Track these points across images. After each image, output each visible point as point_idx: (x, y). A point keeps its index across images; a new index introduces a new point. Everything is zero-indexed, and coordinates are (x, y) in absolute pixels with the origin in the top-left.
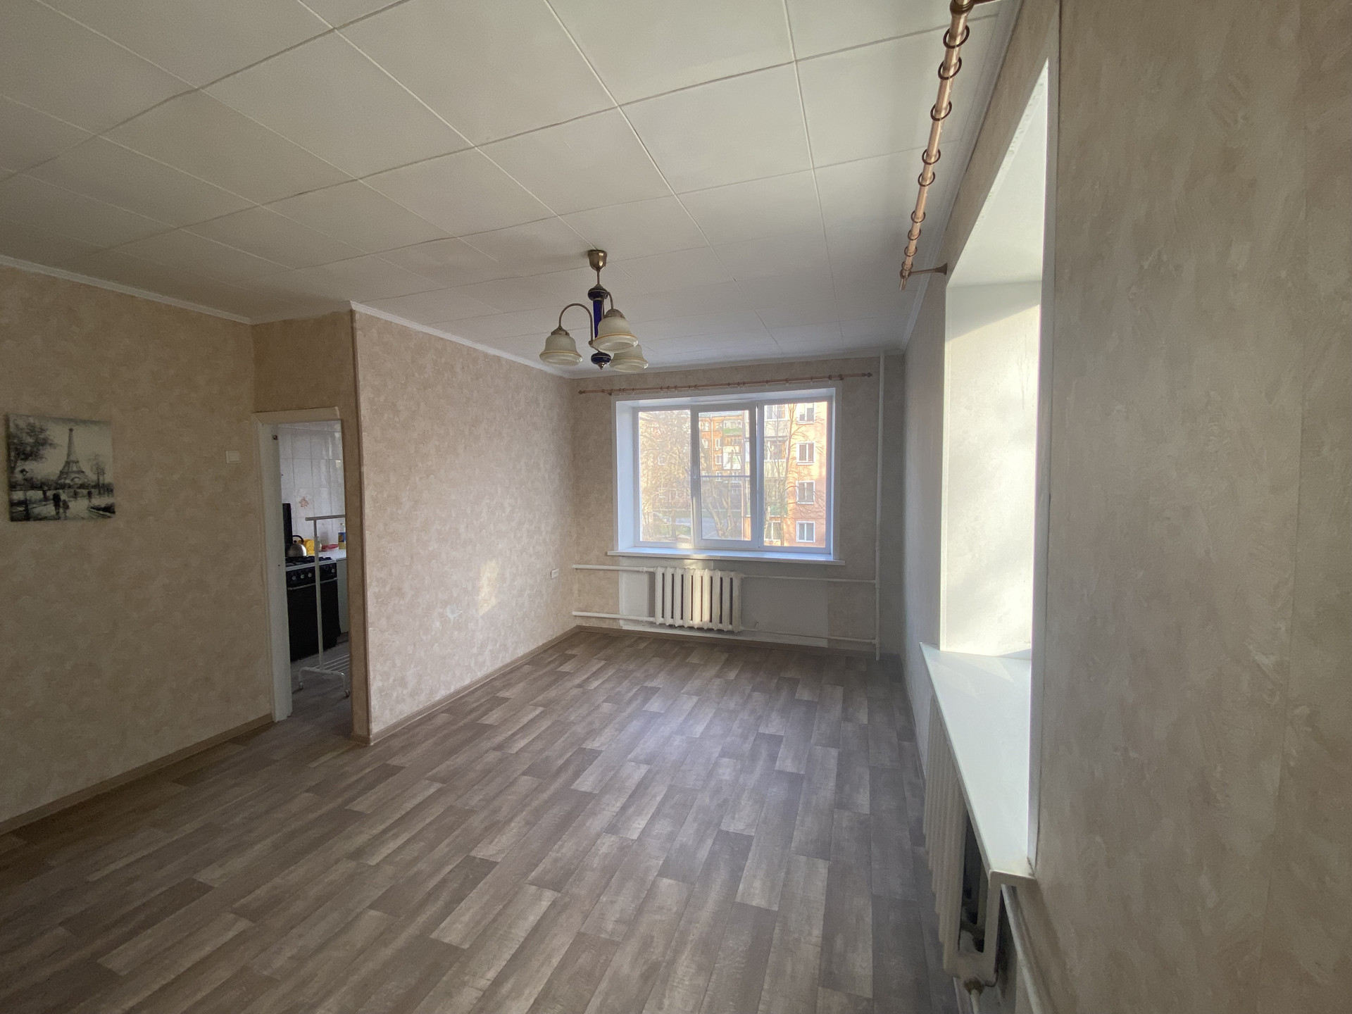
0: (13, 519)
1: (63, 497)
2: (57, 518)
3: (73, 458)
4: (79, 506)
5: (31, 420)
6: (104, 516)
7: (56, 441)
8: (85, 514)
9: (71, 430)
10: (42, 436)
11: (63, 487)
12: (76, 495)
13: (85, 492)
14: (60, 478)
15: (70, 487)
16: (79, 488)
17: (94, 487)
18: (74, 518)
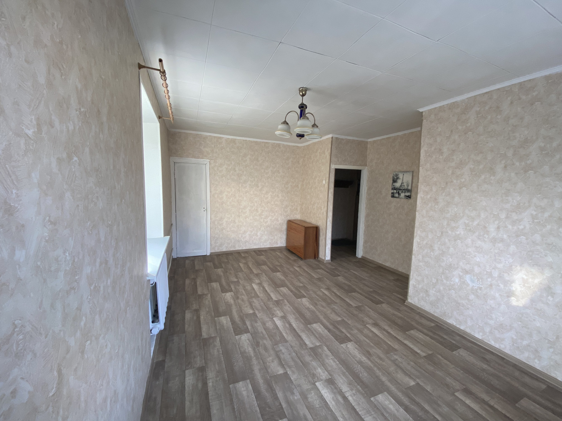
0: (391, 197)
1: (400, 192)
2: (398, 197)
3: (403, 182)
4: (403, 195)
5: (396, 173)
6: (407, 198)
7: (400, 178)
8: (403, 197)
9: (403, 174)
10: (398, 177)
11: (400, 189)
12: (402, 192)
13: (404, 191)
14: (400, 187)
15: (401, 190)
16: (403, 190)
17: (406, 190)
18: (401, 198)
